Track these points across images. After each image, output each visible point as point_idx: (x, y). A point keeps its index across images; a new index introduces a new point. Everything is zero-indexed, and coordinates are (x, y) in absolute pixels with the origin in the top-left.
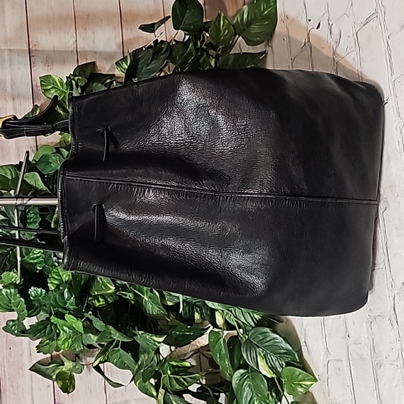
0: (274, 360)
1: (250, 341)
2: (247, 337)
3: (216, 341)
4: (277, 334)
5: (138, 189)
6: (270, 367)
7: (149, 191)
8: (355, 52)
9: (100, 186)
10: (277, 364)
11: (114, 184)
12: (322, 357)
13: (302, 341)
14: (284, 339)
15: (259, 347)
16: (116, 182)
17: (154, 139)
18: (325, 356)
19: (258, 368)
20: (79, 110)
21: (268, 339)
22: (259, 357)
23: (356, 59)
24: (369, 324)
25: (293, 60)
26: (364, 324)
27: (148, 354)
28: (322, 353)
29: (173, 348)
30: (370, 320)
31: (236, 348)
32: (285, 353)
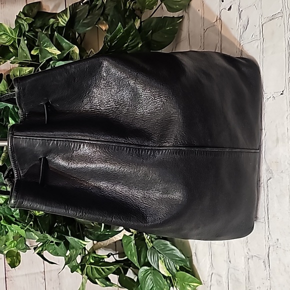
0: (171, 264)
1: (154, 248)
2: (152, 244)
3: (128, 243)
4: (175, 246)
5: (74, 145)
6: (167, 269)
7: (84, 146)
8: (259, 41)
9: (43, 142)
10: (173, 267)
11: (54, 140)
12: (208, 269)
13: (193, 252)
14: (180, 250)
15: (160, 253)
16: (56, 139)
17: (87, 107)
18: (210, 268)
19: (159, 268)
20: (24, 89)
21: (168, 249)
22: (160, 261)
23: (259, 47)
24: (246, 259)
25: (205, 31)
26: (243, 258)
27: (76, 250)
28: (208, 266)
29: (95, 242)
30: (248, 257)
31: (143, 249)
32: (180, 260)
